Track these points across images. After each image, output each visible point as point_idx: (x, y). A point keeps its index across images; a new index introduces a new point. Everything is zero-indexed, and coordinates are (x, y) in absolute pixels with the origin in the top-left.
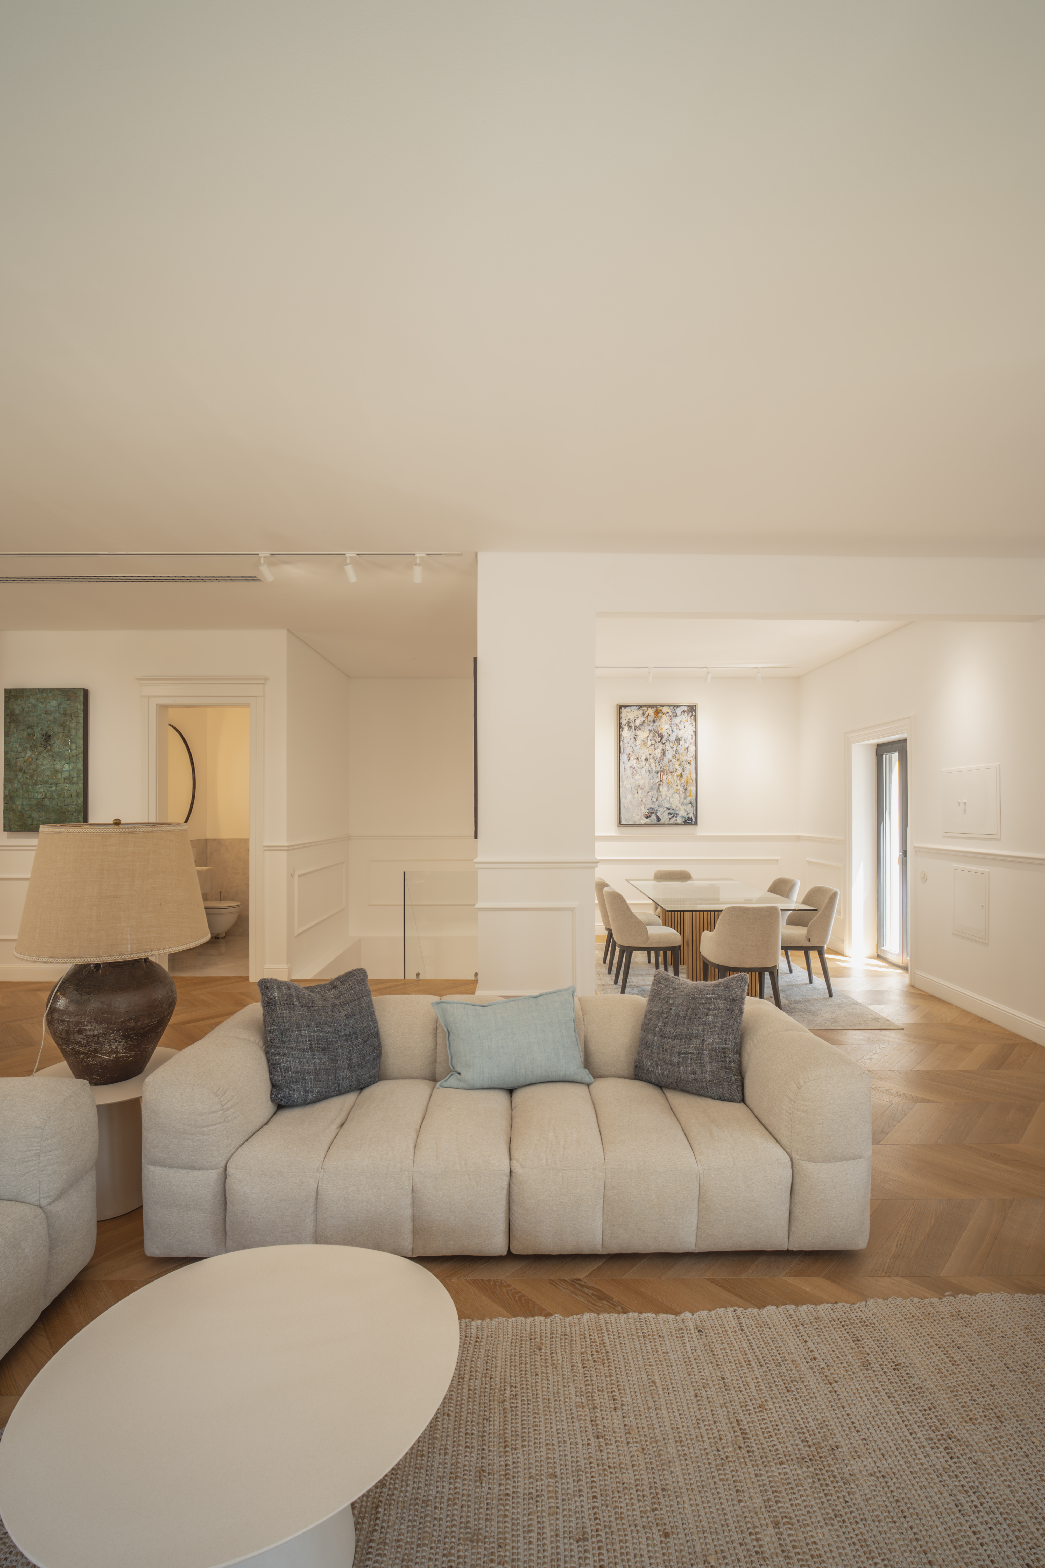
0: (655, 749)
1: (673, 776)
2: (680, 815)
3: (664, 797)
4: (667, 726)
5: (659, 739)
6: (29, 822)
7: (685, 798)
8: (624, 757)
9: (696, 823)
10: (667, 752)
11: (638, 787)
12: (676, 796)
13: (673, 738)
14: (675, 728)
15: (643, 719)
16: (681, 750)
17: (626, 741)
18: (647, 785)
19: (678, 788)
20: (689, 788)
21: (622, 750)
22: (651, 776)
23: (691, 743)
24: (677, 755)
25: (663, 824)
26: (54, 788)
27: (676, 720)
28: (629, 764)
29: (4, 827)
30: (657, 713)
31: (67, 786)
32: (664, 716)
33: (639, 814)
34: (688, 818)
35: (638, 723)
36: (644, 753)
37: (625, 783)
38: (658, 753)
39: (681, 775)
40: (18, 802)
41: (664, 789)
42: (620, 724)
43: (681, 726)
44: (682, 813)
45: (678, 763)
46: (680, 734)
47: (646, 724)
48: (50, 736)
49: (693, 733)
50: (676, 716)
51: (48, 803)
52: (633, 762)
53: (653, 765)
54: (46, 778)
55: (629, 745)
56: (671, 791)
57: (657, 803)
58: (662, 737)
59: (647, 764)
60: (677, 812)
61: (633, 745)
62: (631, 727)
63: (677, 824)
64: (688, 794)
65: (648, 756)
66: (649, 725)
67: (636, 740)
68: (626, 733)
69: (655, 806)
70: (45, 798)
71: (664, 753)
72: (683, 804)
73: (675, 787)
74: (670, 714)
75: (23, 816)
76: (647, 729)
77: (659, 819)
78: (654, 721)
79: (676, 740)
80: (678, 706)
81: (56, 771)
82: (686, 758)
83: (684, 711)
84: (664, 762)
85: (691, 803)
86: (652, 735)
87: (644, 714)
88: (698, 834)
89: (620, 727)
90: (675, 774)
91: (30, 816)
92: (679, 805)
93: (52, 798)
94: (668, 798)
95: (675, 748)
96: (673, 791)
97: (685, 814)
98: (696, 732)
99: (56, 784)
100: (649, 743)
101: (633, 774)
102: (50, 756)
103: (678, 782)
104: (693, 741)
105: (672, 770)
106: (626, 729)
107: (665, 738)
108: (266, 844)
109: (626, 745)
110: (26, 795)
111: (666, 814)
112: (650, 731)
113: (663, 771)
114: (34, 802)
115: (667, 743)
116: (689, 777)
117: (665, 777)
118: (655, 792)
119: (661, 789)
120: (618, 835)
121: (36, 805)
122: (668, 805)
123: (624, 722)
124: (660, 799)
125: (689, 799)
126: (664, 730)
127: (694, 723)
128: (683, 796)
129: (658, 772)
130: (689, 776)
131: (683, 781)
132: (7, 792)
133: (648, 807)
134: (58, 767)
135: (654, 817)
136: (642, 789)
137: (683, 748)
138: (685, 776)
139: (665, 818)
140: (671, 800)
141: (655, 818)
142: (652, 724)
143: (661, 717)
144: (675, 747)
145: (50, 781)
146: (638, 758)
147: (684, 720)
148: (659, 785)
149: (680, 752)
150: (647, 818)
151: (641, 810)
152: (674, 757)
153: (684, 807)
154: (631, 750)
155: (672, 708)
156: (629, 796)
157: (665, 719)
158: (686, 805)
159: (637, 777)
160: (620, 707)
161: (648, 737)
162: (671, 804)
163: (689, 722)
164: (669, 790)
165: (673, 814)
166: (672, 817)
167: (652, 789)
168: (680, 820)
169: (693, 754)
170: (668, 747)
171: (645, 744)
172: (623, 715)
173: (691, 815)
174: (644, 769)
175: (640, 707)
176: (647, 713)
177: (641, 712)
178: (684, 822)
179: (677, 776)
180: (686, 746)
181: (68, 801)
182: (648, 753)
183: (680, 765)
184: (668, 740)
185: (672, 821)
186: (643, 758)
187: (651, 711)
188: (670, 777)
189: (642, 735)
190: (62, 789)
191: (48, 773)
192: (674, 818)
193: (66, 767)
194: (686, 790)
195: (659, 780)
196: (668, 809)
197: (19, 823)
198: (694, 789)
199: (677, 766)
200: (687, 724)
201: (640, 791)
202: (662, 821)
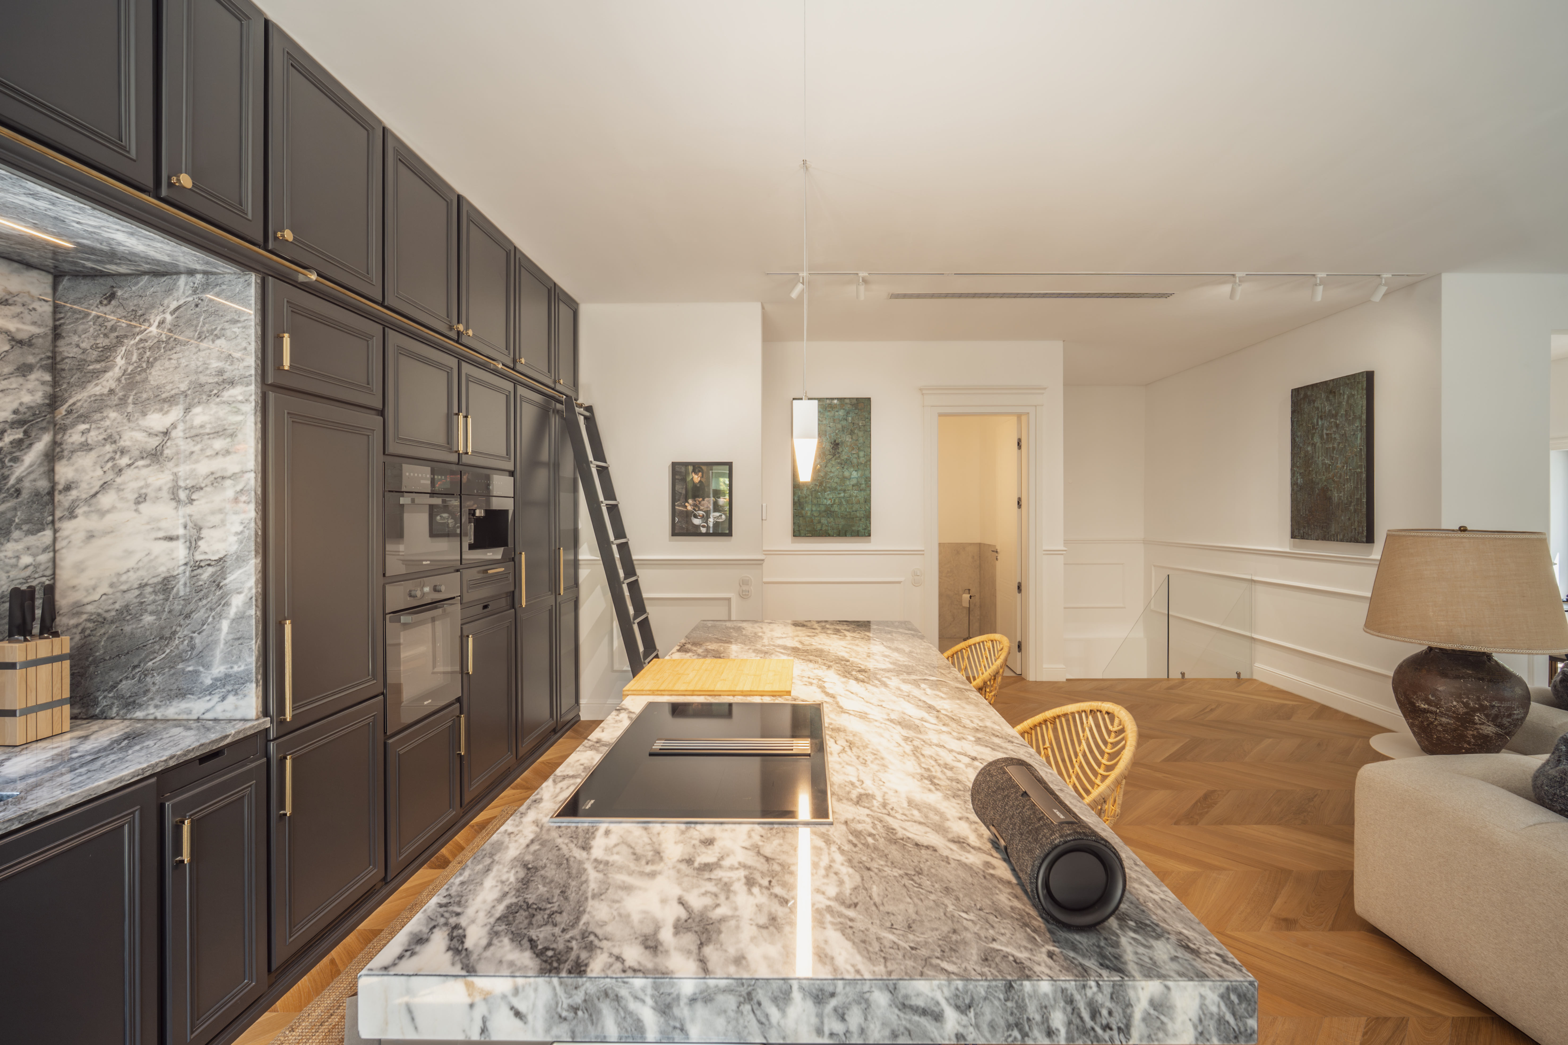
6: (819, 527)
26: (842, 495)
29: (794, 532)
31: (855, 493)
40: (808, 508)
48: (838, 444)
51: (836, 509)
54: (834, 485)
70: (834, 503)
75: (812, 521)
81: (844, 479)
91: (819, 522)
93: (840, 504)
99: (844, 491)
102: (839, 463)
108: (1045, 548)
110: (815, 501)
114: (823, 508)
121: (825, 511)
132: (796, 499)
134: (847, 474)
145: (839, 488)
181: (856, 507)
190: (850, 496)
191: (836, 480)
193: (854, 474)
197: (809, 529)
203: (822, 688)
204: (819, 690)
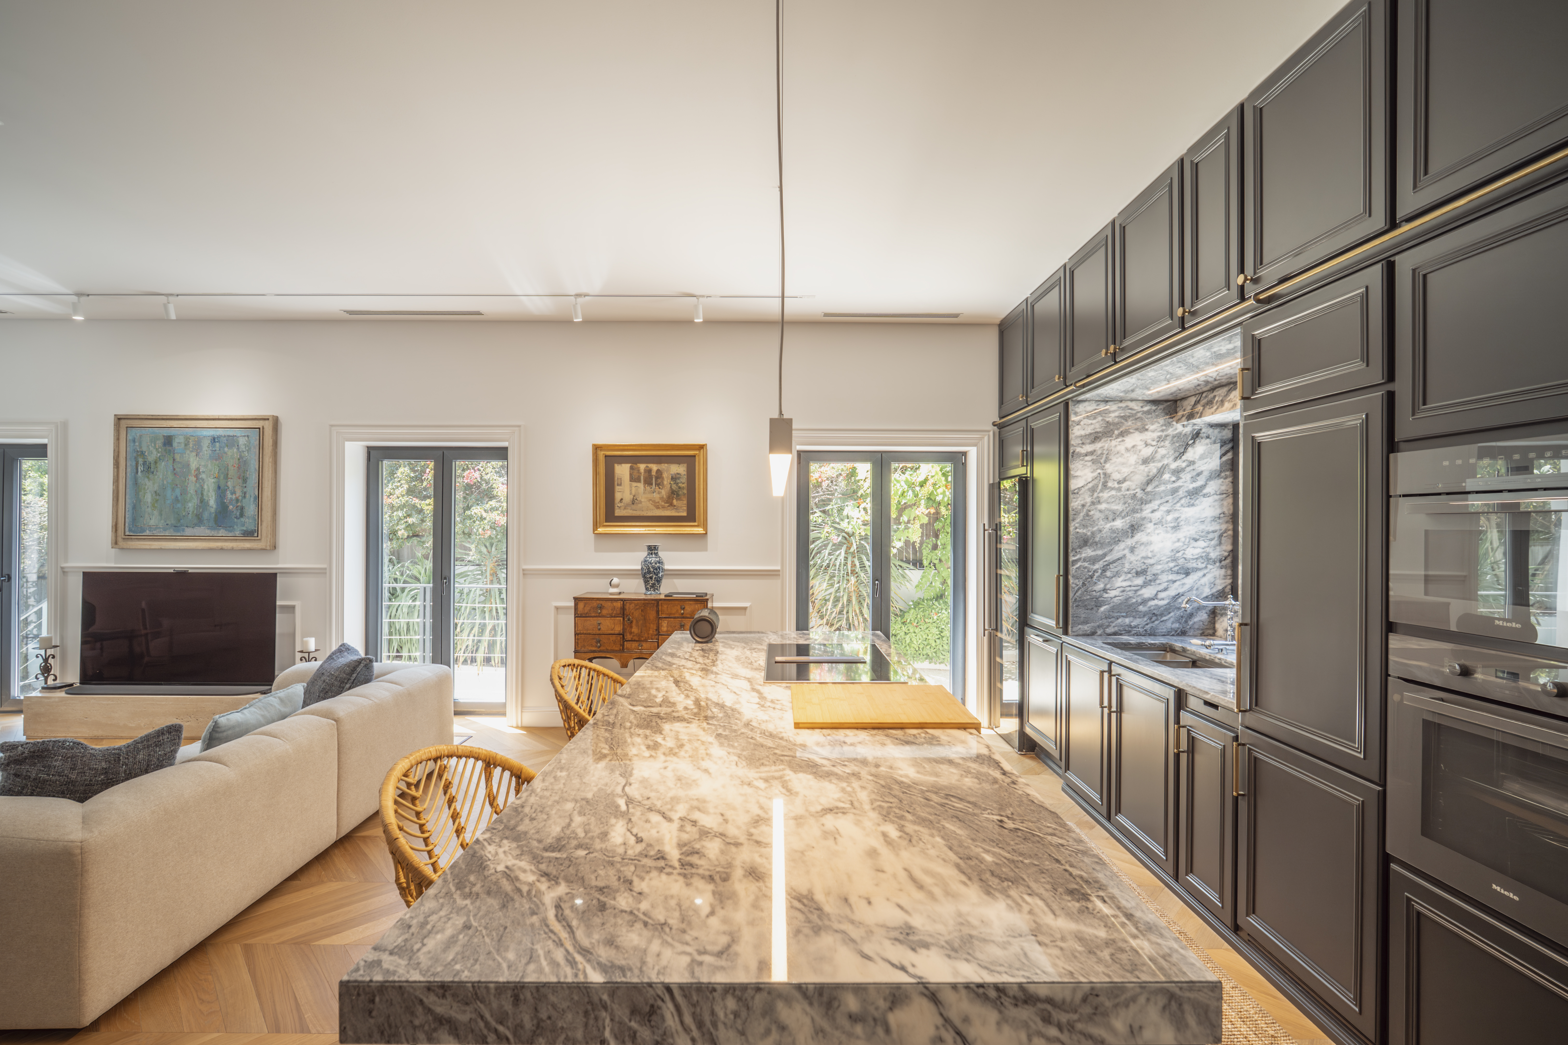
203: (762, 697)
204: (765, 695)
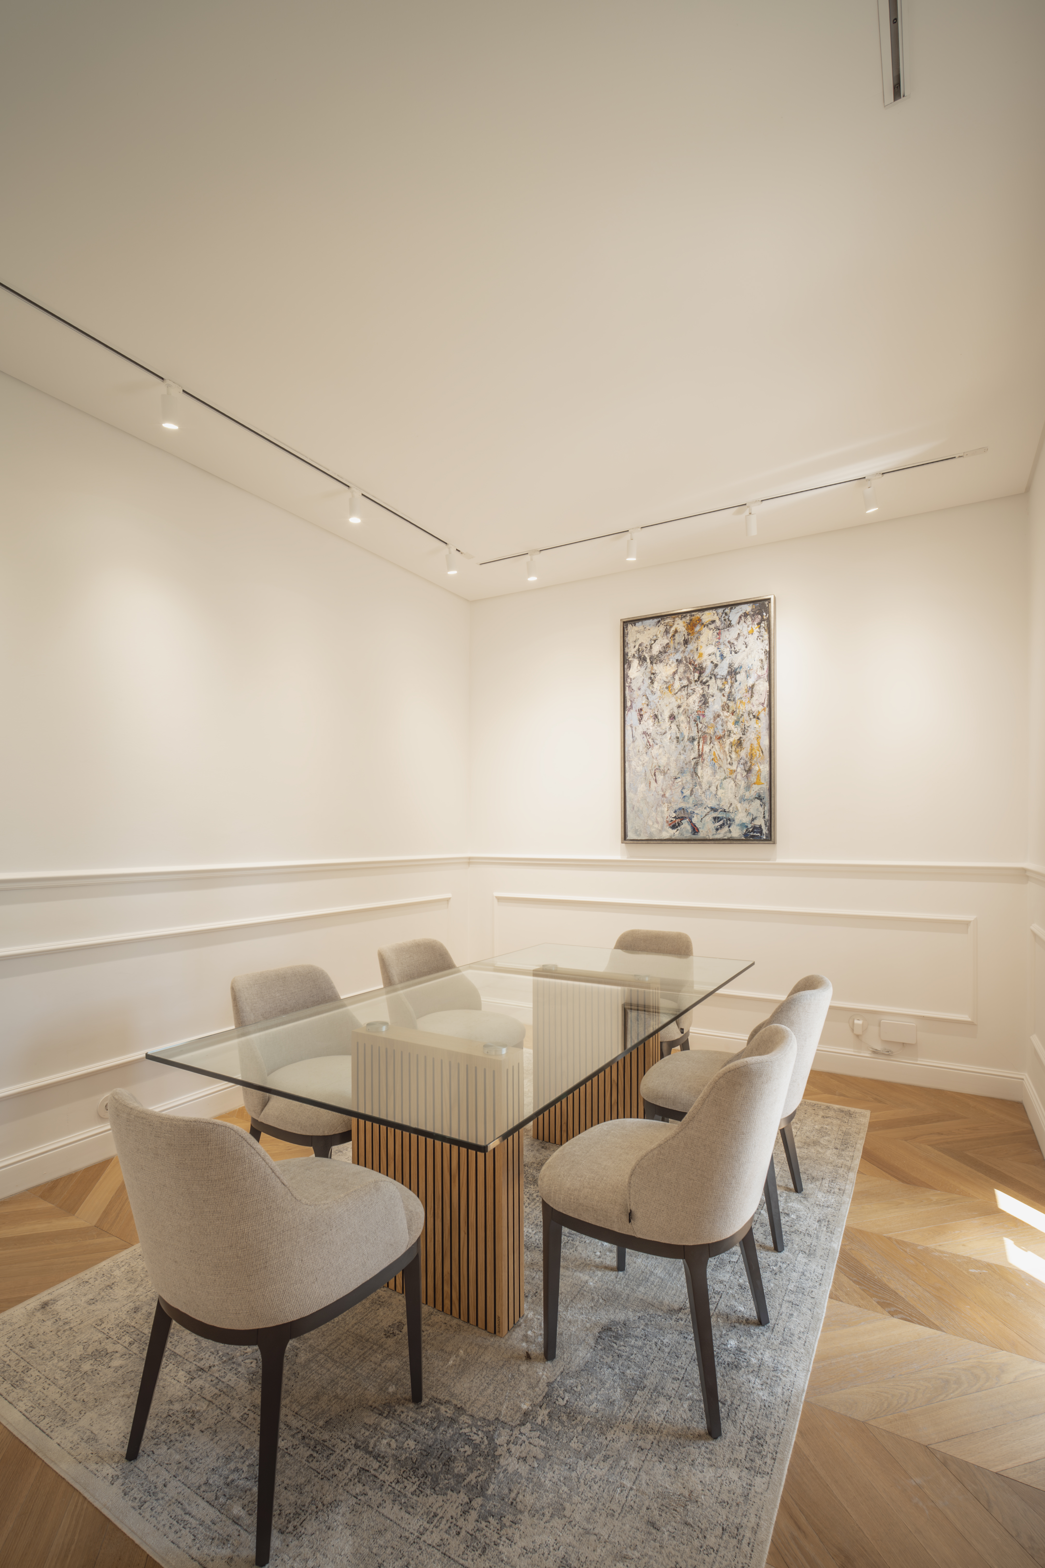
0: (688, 695)
1: (722, 746)
2: (737, 821)
3: (705, 786)
4: (712, 649)
5: (697, 675)
7: (748, 787)
8: (632, 716)
9: (770, 838)
10: (710, 700)
11: (658, 770)
12: (729, 784)
13: (723, 670)
14: (726, 651)
15: (666, 641)
16: (740, 691)
17: (634, 686)
18: (673, 766)
19: (734, 767)
20: (756, 768)
21: (628, 704)
22: (680, 747)
23: (759, 677)
24: (731, 704)
25: (705, 840)
27: (729, 635)
28: (640, 729)
30: (691, 626)
32: (705, 631)
33: (659, 819)
34: (754, 828)
35: (656, 649)
36: (667, 704)
37: (636, 764)
38: (694, 702)
39: (740, 743)
41: (705, 772)
42: (625, 655)
43: (739, 645)
44: (741, 817)
45: (734, 718)
46: (737, 660)
47: (672, 650)
49: (763, 657)
50: (730, 625)
52: (648, 723)
53: (684, 726)
55: (641, 693)
56: (720, 775)
57: (691, 800)
58: (701, 670)
59: (674, 726)
60: (732, 816)
61: (648, 693)
62: (645, 659)
63: (731, 840)
64: (753, 778)
65: (676, 710)
66: (676, 650)
67: (652, 682)
68: (636, 671)
69: (689, 805)
71: (705, 701)
72: (742, 799)
73: (726, 766)
74: (718, 623)
76: (673, 658)
77: (695, 830)
78: (686, 642)
79: (729, 673)
80: (733, 605)
82: (748, 707)
83: (746, 615)
84: (706, 719)
85: (759, 798)
86: (682, 669)
87: (667, 632)
88: (779, 861)
89: (625, 661)
90: (728, 741)
92: (735, 802)
94: (713, 789)
95: (727, 690)
96: (723, 775)
97: (746, 820)
98: (769, 654)
100: (677, 685)
101: (649, 746)
103: (734, 755)
104: (765, 672)
105: (720, 733)
106: (635, 663)
107: (708, 672)
109: (636, 693)
111: (709, 819)
112: (679, 662)
113: (704, 737)
115: (712, 682)
116: (755, 745)
117: (707, 748)
118: (689, 778)
119: (699, 771)
120: (625, 858)
122: (713, 803)
123: (631, 651)
124: (698, 791)
125: (755, 788)
126: (705, 657)
127: (766, 636)
128: (743, 784)
129: (693, 739)
130: (755, 743)
131: (743, 754)
133: (676, 807)
135: (686, 826)
136: (665, 773)
137: (743, 687)
138: (746, 745)
139: (707, 828)
140: (720, 792)
141: (689, 828)
142: (683, 648)
143: (700, 633)
144: (727, 687)
146: (656, 716)
147: (745, 632)
148: (697, 764)
149: (737, 696)
150: (674, 827)
151: (662, 812)
152: (725, 707)
153: (746, 805)
154: (644, 701)
155: (720, 611)
156: (642, 787)
157: (707, 634)
158: (751, 801)
159: (655, 751)
160: (626, 623)
161: (675, 673)
162: (720, 800)
163: (756, 634)
164: (715, 773)
165: (723, 820)
166: (721, 826)
167: (682, 772)
168: (736, 832)
169: (764, 698)
170: (713, 690)
171: (669, 687)
172: (630, 639)
173: (760, 822)
174: (668, 735)
175: (660, 618)
176: (673, 629)
177: (662, 628)
178: (745, 835)
179: (731, 745)
180: (750, 683)
182: (676, 704)
183: (736, 723)
184: (713, 675)
185: (722, 834)
186: (666, 715)
187: (680, 625)
188: (717, 746)
189: (664, 671)
192: (726, 829)
194: (749, 771)
195: (695, 755)
196: (714, 810)
198: (765, 768)
199: (731, 726)
200: (751, 640)
201: (660, 777)
202: (701, 835)
